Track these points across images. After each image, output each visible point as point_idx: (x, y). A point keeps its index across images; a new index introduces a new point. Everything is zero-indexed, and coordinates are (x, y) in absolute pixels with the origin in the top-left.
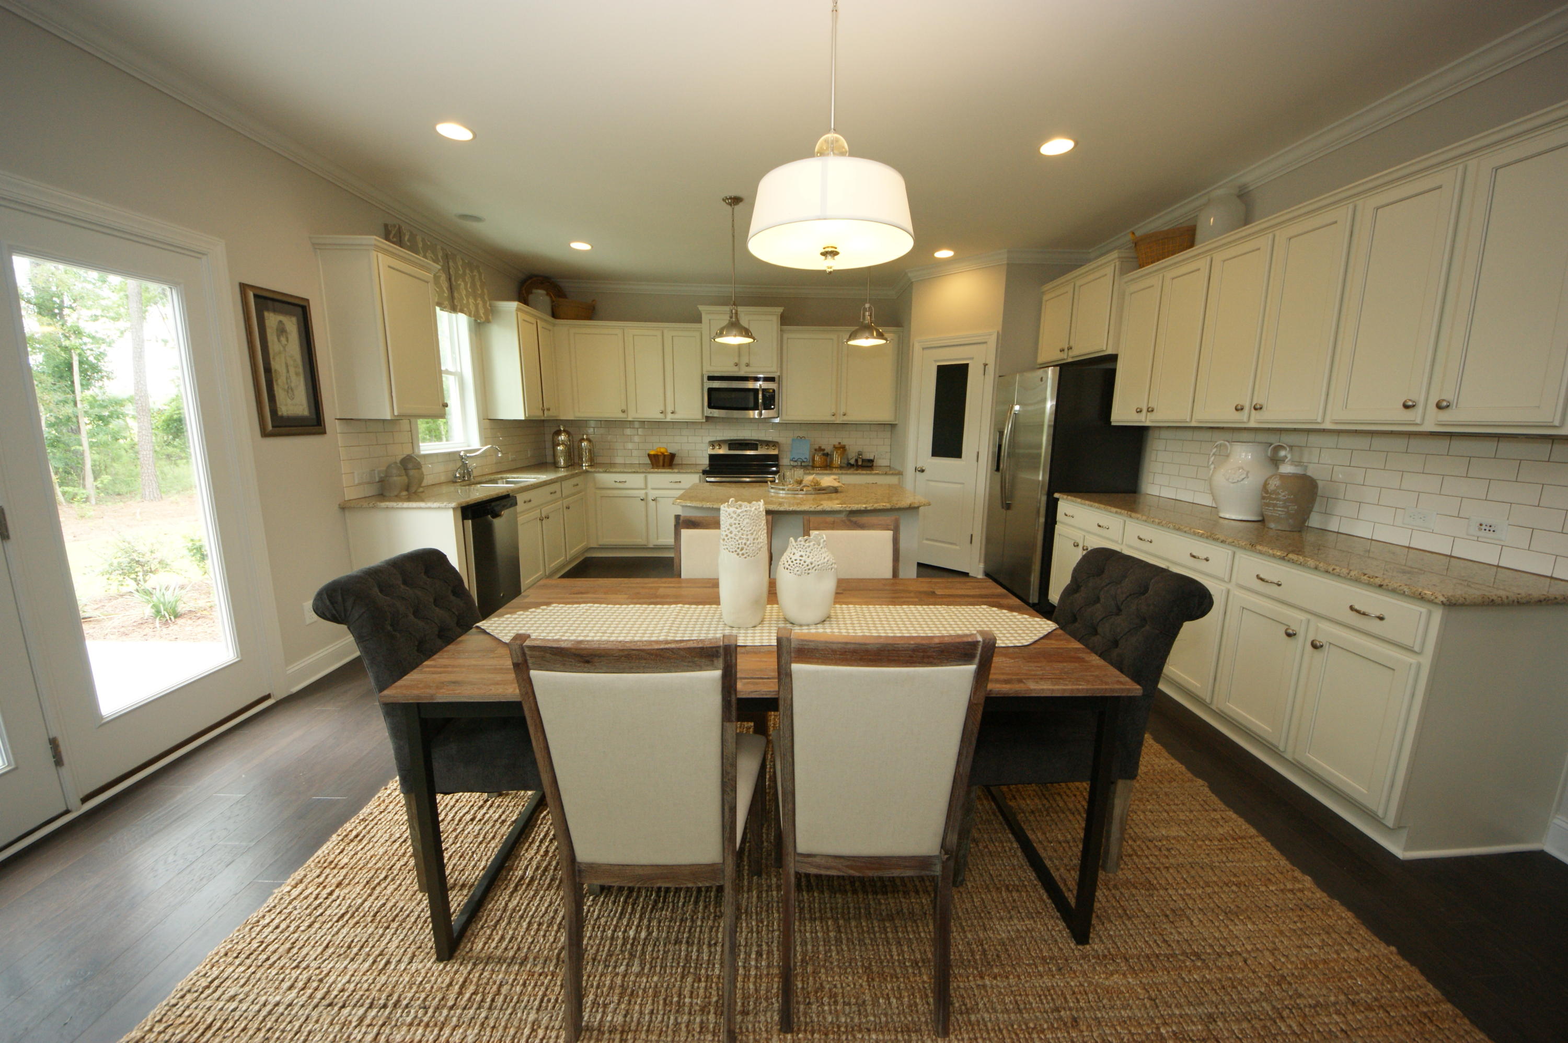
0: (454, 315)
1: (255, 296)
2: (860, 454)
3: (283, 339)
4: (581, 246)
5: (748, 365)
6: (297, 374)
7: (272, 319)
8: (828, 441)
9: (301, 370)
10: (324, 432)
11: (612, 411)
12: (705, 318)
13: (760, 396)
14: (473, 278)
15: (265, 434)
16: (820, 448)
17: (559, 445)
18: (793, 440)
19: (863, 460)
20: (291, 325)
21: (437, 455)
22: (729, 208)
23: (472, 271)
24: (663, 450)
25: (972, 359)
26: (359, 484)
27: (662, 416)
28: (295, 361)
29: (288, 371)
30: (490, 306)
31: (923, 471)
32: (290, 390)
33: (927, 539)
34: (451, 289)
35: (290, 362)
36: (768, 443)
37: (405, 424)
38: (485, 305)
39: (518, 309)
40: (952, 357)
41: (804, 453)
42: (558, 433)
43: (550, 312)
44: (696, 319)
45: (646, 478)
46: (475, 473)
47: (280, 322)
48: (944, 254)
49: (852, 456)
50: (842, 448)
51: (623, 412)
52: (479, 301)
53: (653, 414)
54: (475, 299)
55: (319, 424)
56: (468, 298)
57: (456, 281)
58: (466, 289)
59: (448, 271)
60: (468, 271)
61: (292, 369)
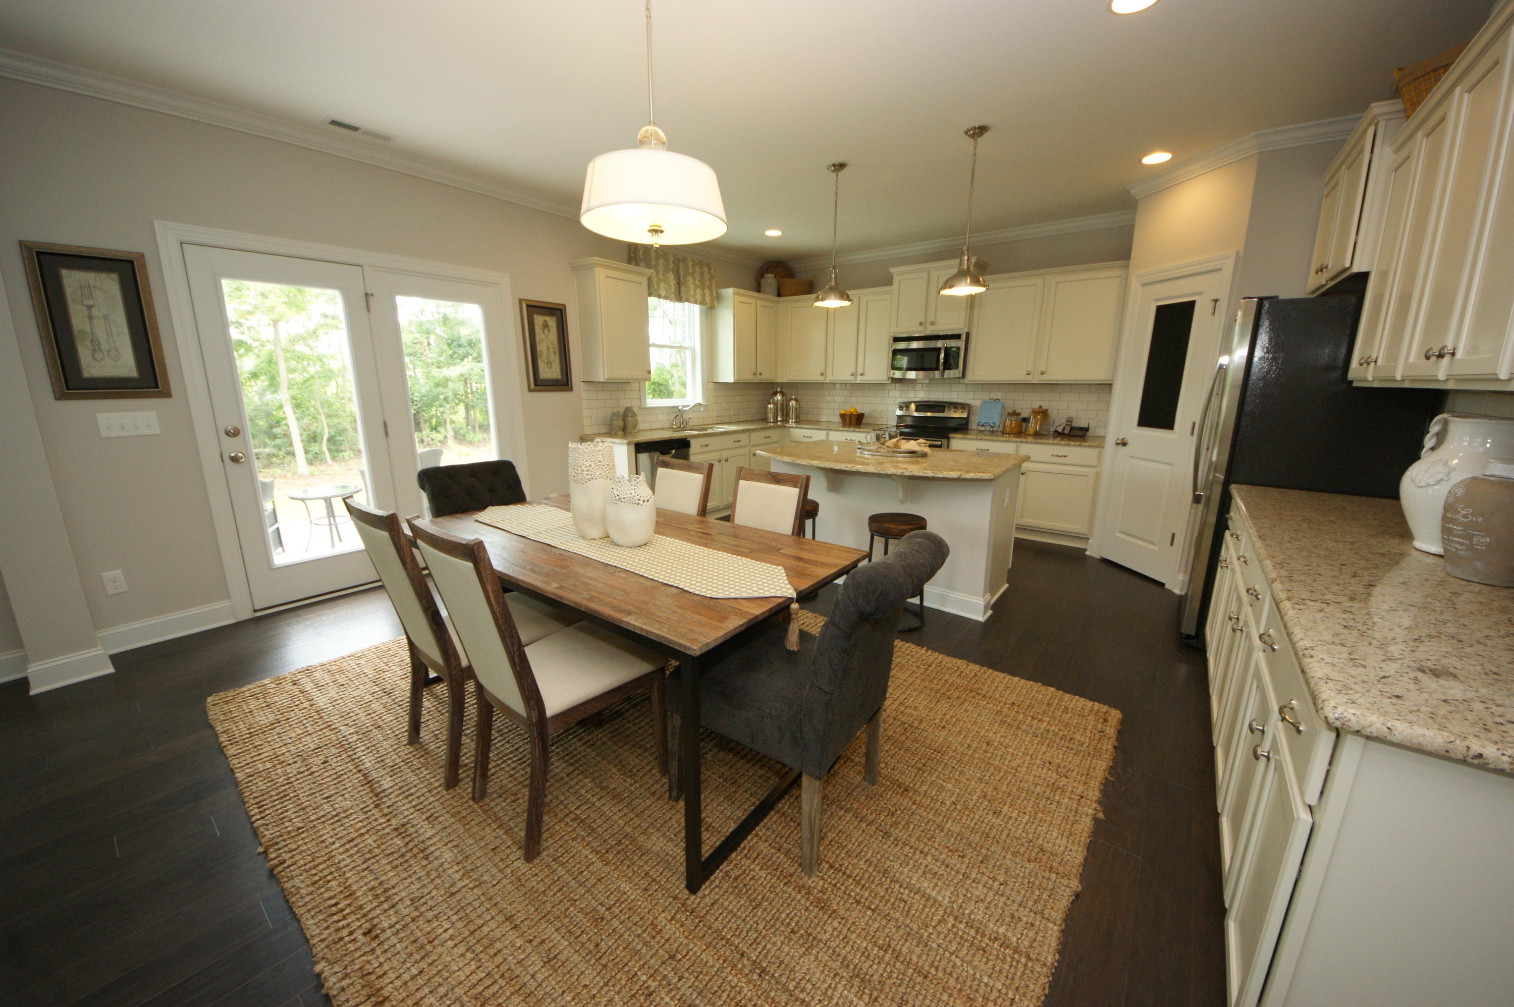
0: (678, 304)
1: (528, 306)
2: (1070, 421)
3: (546, 332)
4: (773, 233)
5: (932, 323)
6: (555, 353)
7: (539, 320)
8: (1026, 404)
9: (557, 350)
10: (571, 390)
11: (813, 375)
12: (896, 280)
13: (942, 356)
14: (702, 274)
15: (530, 390)
16: (1014, 411)
17: (770, 403)
18: (984, 403)
19: (1072, 429)
20: (552, 322)
21: (662, 408)
22: (834, 175)
23: (702, 268)
24: (852, 410)
25: (1201, 293)
26: (595, 425)
27: (852, 378)
28: (554, 344)
29: (548, 351)
30: (717, 293)
31: (1124, 444)
32: (549, 363)
33: (1121, 532)
34: (679, 284)
35: (550, 345)
36: (955, 405)
37: (635, 386)
38: (711, 294)
39: (735, 294)
40: (1174, 295)
41: (994, 417)
42: (775, 393)
43: (775, 292)
44: (889, 282)
45: (828, 434)
46: (691, 423)
47: (545, 321)
48: (1157, 158)
49: (1058, 421)
50: (1043, 413)
51: (822, 374)
52: (707, 291)
53: (845, 376)
54: (703, 290)
55: (567, 384)
56: (695, 290)
57: (684, 278)
58: (694, 283)
59: (678, 271)
60: (697, 269)
61: (551, 350)
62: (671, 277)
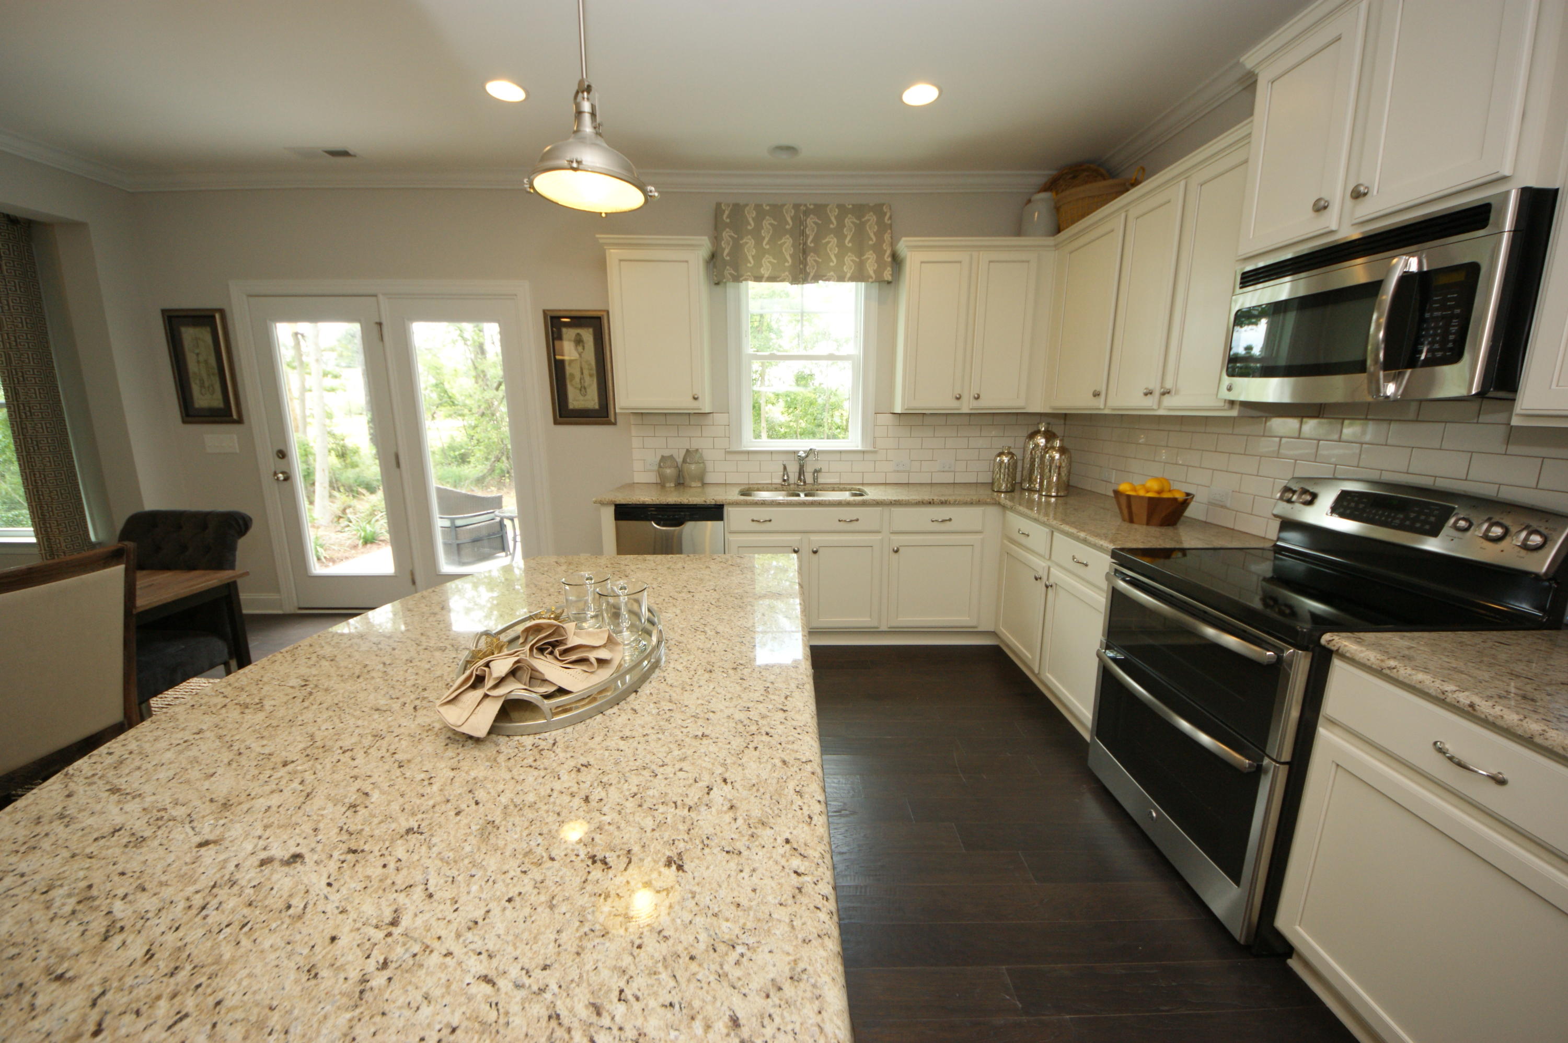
1: (554, 317)
3: (580, 349)
6: (591, 375)
9: (595, 372)
11: (1083, 397)
14: (860, 227)
15: (556, 422)
20: (587, 335)
23: (860, 216)
28: (590, 365)
29: (582, 373)
30: (892, 255)
32: (583, 389)
34: (803, 252)
35: (585, 366)
38: (879, 259)
39: (911, 248)
45: (1052, 539)
47: (578, 334)
51: (1097, 394)
52: (869, 255)
53: (1137, 398)
54: (860, 254)
55: (607, 415)
56: (841, 257)
57: (817, 239)
58: (841, 245)
59: (803, 233)
60: (849, 221)
61: (586, 372)
62: (787, 243)
